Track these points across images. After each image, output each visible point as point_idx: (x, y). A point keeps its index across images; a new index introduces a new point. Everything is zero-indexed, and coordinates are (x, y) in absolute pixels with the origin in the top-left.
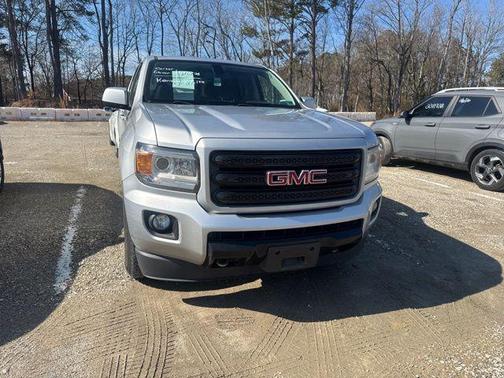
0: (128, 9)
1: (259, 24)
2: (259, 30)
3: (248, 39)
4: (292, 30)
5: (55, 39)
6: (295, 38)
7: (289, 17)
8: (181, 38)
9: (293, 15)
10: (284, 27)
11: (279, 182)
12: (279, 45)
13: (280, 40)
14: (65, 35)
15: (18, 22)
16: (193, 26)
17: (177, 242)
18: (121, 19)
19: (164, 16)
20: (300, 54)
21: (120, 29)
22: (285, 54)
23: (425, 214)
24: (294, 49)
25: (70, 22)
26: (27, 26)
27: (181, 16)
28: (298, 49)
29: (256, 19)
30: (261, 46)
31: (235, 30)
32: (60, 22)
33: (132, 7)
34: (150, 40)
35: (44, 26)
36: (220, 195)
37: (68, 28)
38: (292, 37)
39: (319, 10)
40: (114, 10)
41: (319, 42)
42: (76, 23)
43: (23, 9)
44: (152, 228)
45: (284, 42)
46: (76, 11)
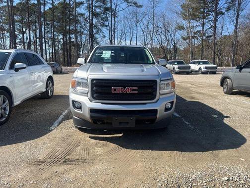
0: (123, 22)
1: (185, 23)
2: (185, 27)
3: (179, 31)
4: (203, 25)
5: (92, 38)
6: (205, 29)
7: (201, 19)
8: (145, 34)
9: (204, 18)
10: (198, 24)
11: (117, 92)
12: (195, 33)
13: (196, 30)
14: (96, 36)
15: (79, 32)
16: (151, 27)
17: (82, 112)
18: (119, 27)
19: (138, 24)
20: (207, 37)
21: (119, 31)
22: (199, 37)
23: (227, 117)
24: (204, 34)
25: (99, 30)
26: (82, 33)
27: (146, 23)
28: (207, 35)
29: (183, 21)
30: (186, 34)
31: (172, 28)
32: (95, 31)
33: (124, 21)
34: (131, 36)
35: (88, 33)
36: (95, 95)
37: (97, 33)
38: (203, 28)
39: (219, 13)
40: (116, 23)
41: (219, 30)
42: (101, 30)
43: (81, 27)
44: (74, 107)
45: (198, 32)
46: (101, 25)
